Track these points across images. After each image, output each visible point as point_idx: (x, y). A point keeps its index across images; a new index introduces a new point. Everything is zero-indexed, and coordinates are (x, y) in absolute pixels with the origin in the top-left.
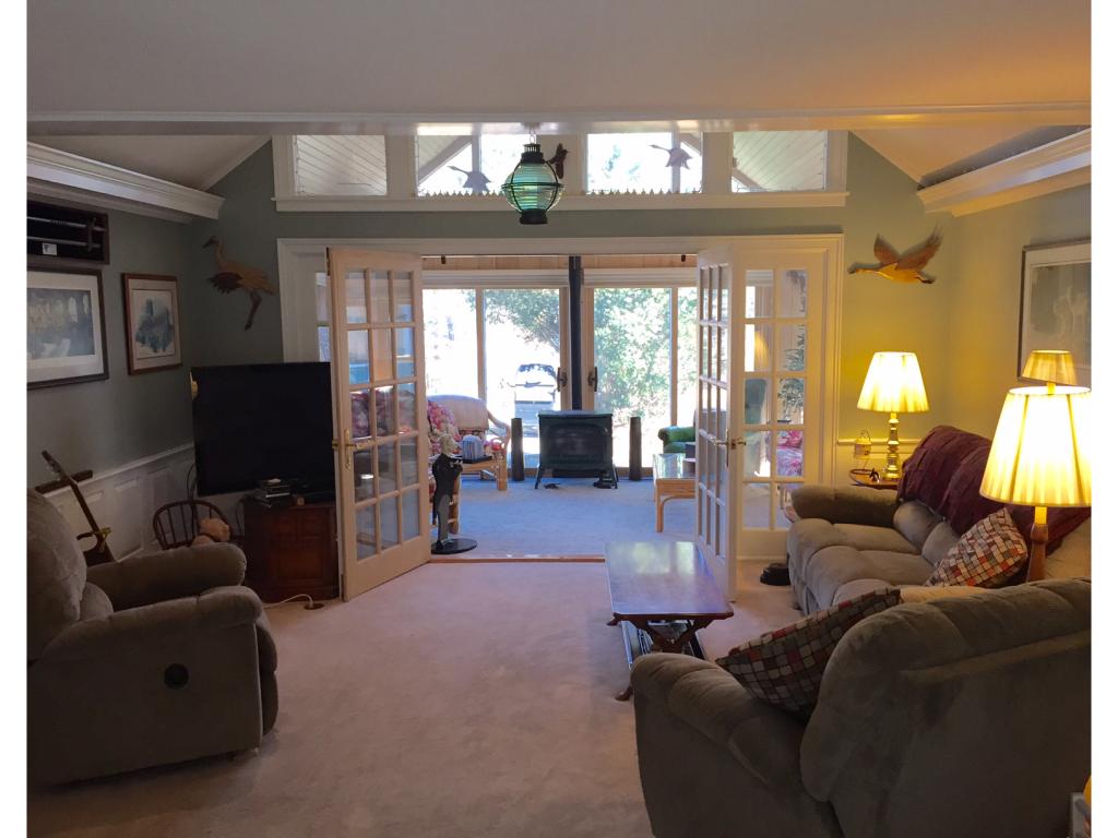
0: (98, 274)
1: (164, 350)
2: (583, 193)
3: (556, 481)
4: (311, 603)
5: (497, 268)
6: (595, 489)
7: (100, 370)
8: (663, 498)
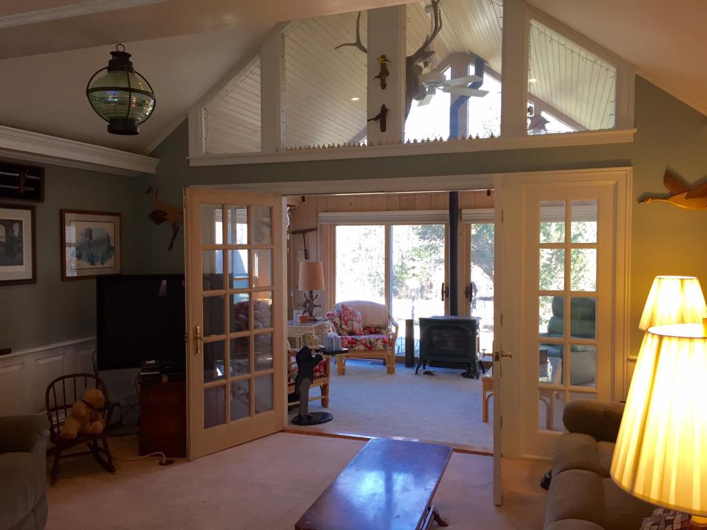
0: (32, 209)
1: (102, 263)
2: (401, 141)
3: (431, 369)
4: (164, 459)
5: (400, 210)
6: (462, 378)
7: (30, 277)
8: (488, 393)
